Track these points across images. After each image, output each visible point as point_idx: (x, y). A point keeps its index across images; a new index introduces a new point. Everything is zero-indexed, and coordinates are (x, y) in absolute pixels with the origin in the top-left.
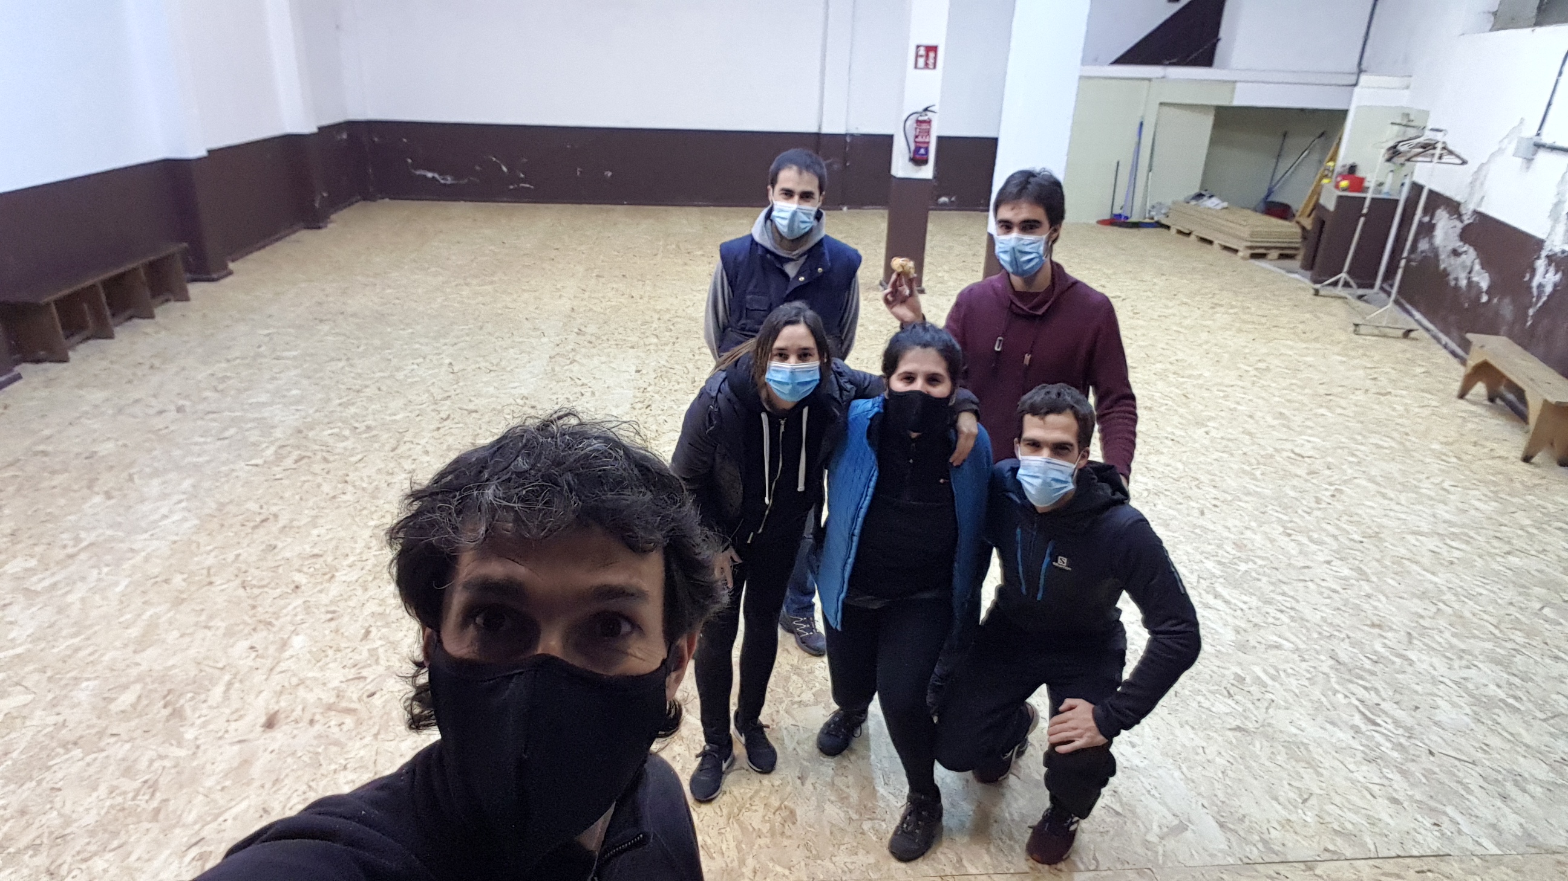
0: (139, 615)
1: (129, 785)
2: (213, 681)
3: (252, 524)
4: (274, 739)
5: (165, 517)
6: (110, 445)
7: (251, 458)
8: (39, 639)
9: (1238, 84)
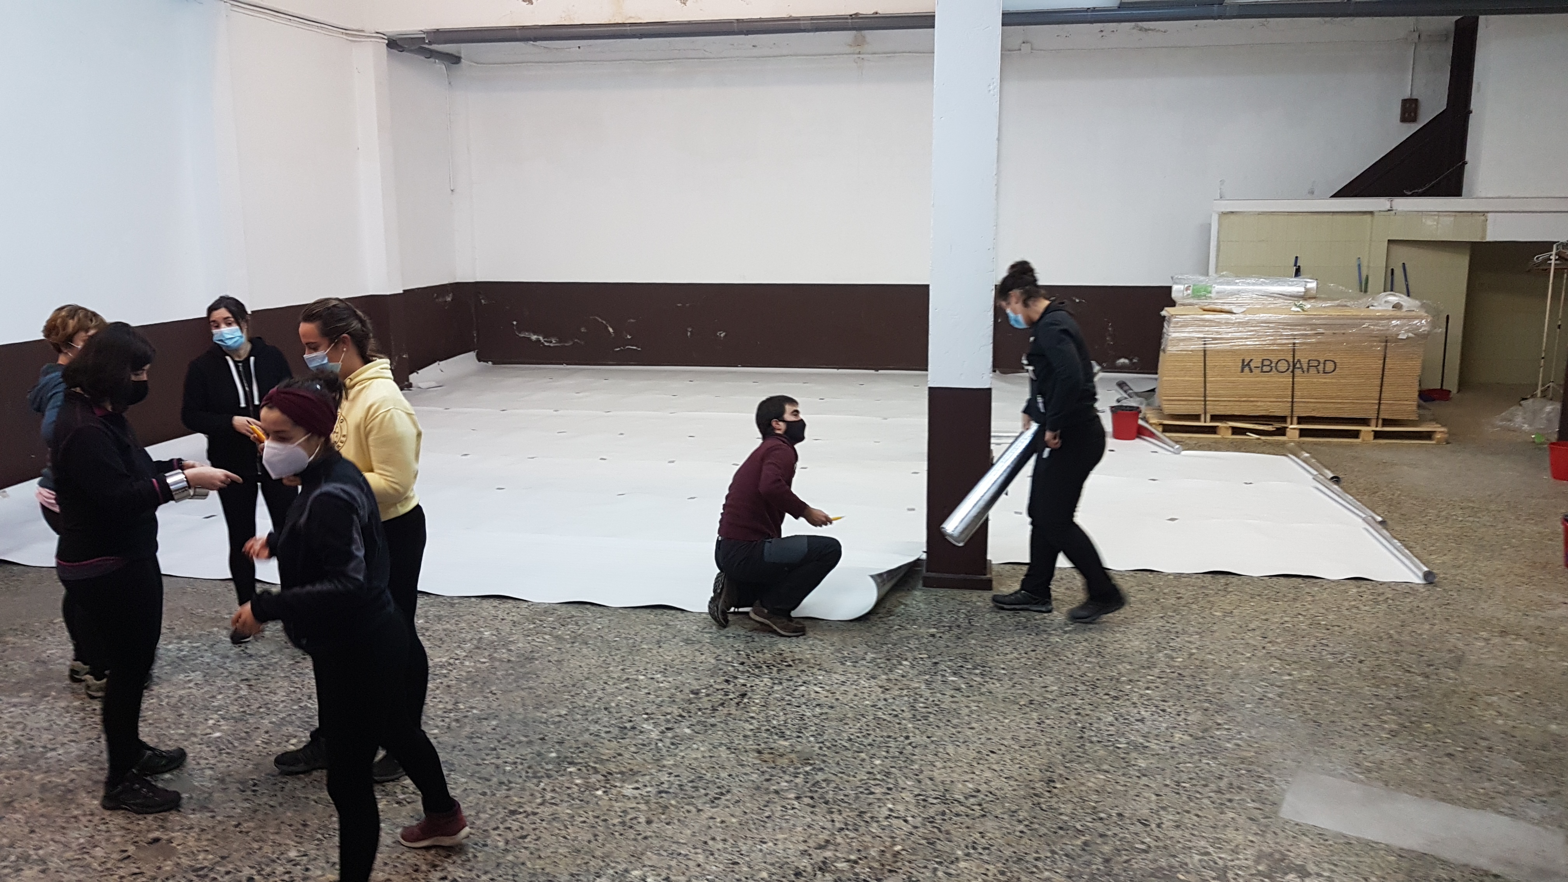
9: (1489, 215)
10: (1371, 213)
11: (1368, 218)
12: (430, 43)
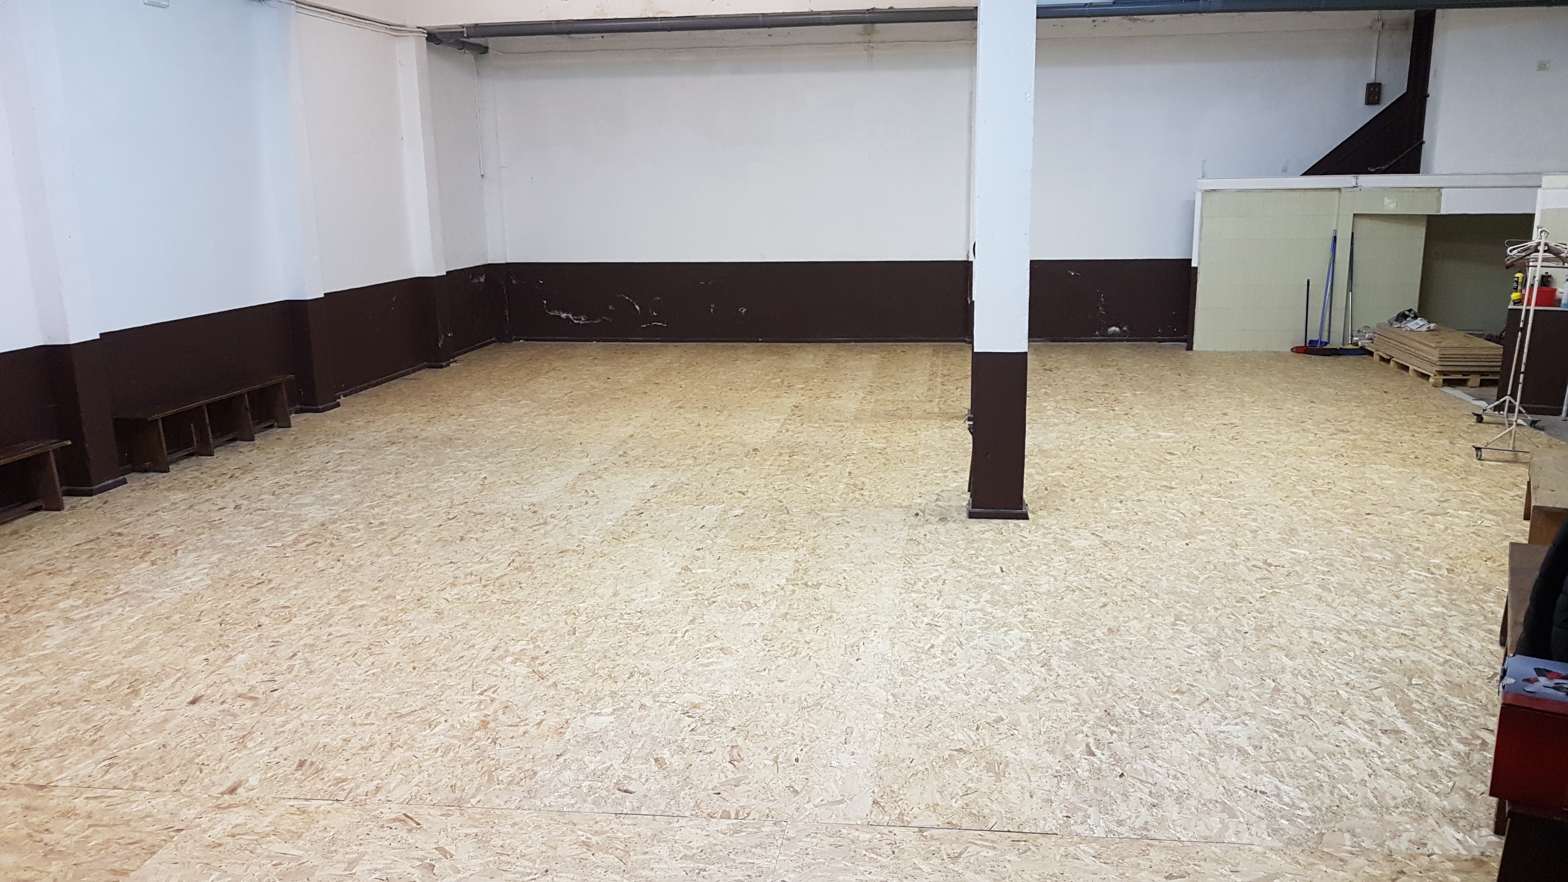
0: (138, 637)
1: (83, 727)
2: (168, 676)
3: (248, 585)
4: (192, 710)
5: (189, 578)
6: (171, 531)
7: (274, 541)
8: (62, 647)
9: (1443, 191)
10: (1339, 189)
11: (1336, 193)
12: (468, 37)
